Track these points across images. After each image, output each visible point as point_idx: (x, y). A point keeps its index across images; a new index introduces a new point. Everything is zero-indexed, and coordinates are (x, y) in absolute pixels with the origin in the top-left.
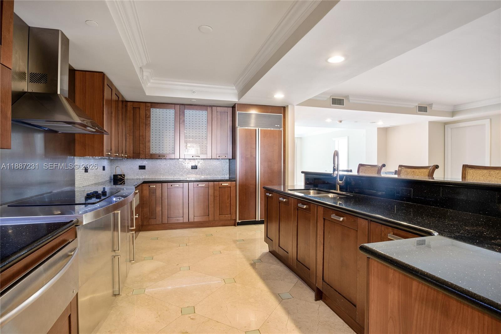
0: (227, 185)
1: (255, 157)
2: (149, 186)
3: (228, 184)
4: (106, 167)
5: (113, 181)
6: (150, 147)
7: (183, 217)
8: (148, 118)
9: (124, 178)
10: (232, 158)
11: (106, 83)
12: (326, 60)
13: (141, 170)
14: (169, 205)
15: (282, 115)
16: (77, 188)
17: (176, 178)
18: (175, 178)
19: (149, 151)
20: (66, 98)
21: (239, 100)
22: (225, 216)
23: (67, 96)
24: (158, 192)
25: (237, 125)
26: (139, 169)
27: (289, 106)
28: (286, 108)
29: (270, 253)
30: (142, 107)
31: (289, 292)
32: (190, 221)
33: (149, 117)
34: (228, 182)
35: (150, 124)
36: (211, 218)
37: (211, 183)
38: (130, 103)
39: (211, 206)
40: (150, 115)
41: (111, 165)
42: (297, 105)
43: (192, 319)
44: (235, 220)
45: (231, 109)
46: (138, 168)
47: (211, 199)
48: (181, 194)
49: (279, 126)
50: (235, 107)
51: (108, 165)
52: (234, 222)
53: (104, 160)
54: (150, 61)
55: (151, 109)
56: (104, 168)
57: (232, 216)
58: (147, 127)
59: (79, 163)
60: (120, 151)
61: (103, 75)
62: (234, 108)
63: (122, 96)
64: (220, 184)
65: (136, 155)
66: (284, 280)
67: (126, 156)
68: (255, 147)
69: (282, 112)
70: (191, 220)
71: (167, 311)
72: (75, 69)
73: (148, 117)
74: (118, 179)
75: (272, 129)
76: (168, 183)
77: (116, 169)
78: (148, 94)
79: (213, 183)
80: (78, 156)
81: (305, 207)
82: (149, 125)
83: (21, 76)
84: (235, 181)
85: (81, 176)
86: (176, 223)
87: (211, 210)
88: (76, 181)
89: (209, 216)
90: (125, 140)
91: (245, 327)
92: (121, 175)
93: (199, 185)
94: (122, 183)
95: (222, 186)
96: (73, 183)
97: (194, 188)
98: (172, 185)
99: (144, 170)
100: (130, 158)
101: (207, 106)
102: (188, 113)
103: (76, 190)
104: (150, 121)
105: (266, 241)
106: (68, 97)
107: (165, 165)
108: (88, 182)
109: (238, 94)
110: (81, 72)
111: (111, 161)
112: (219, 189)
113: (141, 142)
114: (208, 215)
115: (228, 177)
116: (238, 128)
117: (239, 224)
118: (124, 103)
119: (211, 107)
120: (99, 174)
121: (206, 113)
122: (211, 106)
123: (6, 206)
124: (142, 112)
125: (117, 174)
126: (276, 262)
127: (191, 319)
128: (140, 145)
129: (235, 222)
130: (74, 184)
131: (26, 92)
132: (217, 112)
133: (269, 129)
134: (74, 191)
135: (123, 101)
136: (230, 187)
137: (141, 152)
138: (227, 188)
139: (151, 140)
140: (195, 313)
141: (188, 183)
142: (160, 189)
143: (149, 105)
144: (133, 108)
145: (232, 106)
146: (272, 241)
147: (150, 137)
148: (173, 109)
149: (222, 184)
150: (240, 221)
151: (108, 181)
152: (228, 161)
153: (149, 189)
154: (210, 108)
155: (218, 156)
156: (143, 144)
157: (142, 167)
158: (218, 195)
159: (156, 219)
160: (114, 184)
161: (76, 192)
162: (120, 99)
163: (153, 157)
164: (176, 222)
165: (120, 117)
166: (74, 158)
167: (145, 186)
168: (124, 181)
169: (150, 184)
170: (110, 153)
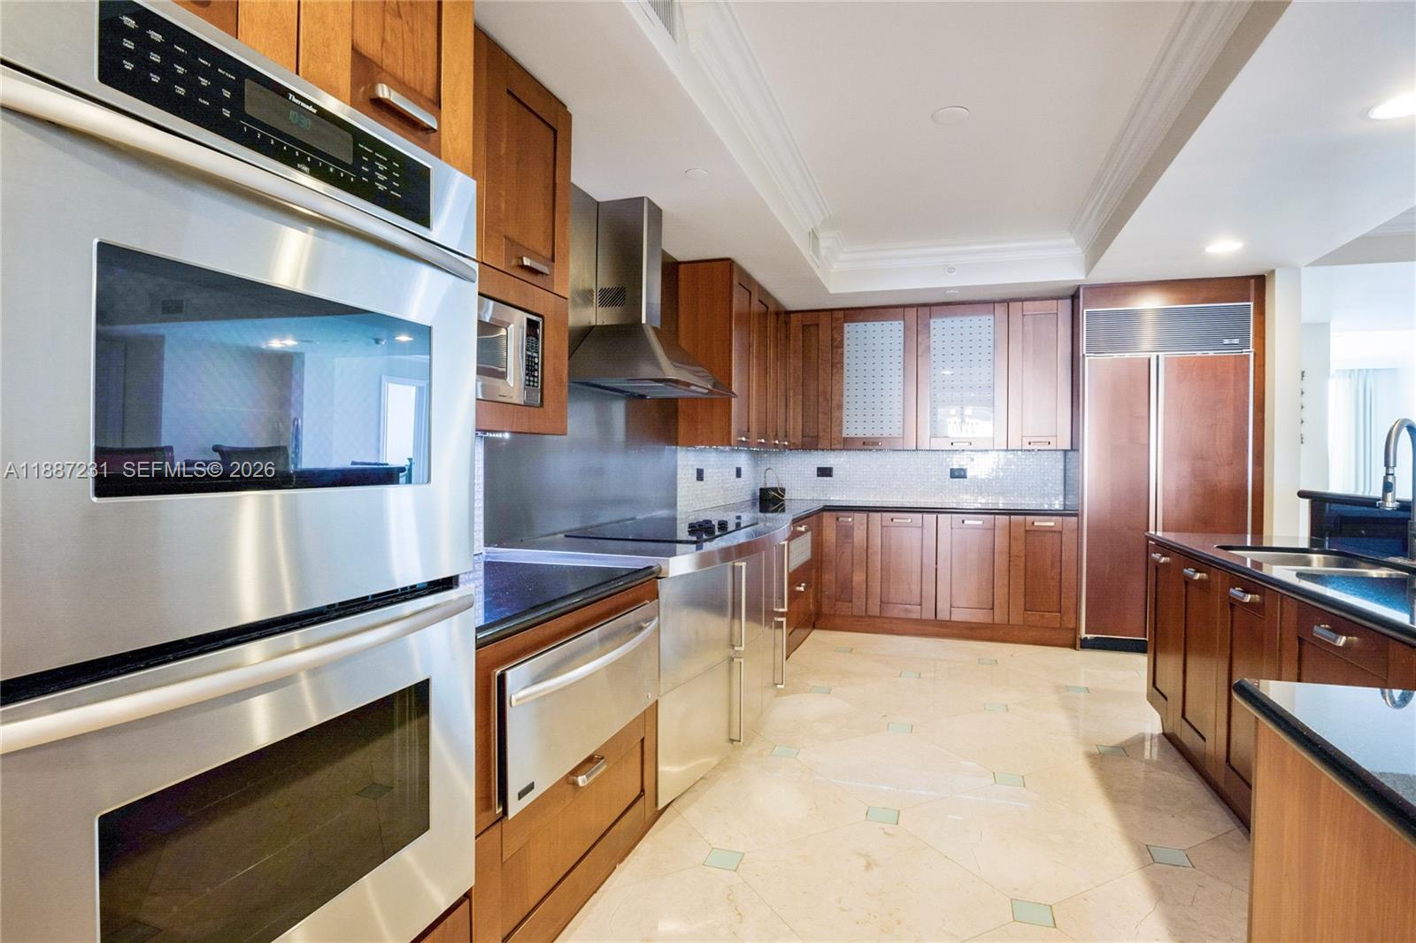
0: (1052, 527)
1: (1147, 443)
2: (838, 519)
3: (1052, 524)
4: (742, 470)
5: (758, 503)
6: (841, 422)
7: (921, 605)
8: (837, 348)
9: (783, 496)
10: (1069, 448)
11: (735, 282)
12: (1364, 114)
13: (821, 478)
14: (885, 569)
15: (1252, 304)
16: (681, 513)
17: (908, 500)
18: (905, 500)
19: (841, 431)
20: (655, 329)
21: (1088, 273)
22: (1042, 617)
23: (658, 324)
24: (859, 535)
25: (1083, 349)
26: (818, 476)
27: (1277, 274)
28: (1267, 279)
29: (1165, 739)
30: (824, 320)
31: (1184, 850)
32: (939, 618)
33: (841, 345)
34: (1055, 518)
35: (842, 362)
36: (999, 617)
37: (1003, 519)
38: (796, 315)
39: (1001, 582)
40: (842, 341)
41: (756, 465)
42: (1312, 264)
43: (889, 835)
44: (1076, 630)
45: (1068, 302)
46: (816, 472)
47: (1001, 562)
48: (917, 544)
49: (1236, 341)
50: (1078, 297)
51: (748, 464)
52: (1071, 635)
53: (738, 455)
54: (831, 213)
55: (846, 325)
56: (739, 473)
57: (1065, 618)
58: (835, 371)
59: (686, 460)
60: (771, 434)
61: (731, 265)
62: (1076, 301)
63: (776, 302)
64: (1029, 523)
65: (810, 443)
66: (1183, 818)
67: (786, 443)
68: (1147, 415)
69: (1249, 295)
70: (943, 615)
71: (835, 802)
72: (679, 260)
73: (837, 345)
74: (769, 500)
75: (1211, 353)
76: (884, 514)
77: (767, 475)
78: (833, 289)
79: (1007, 517)
80: (683, 445)
81: (1248, 598)
82: (838, 366)
83: (586, 296)
84: (1076, 515)
85: (689, 487)
86: (903, 619)
87: (1001, 593)
88: (678, 499)
89: (993, 609)
90: (783, 404)
91: (1016, 889)
92: (775, 490)
93: (966, 522)
94: (779, 507)
95: (1032, 528)
96: (673, 504)
97: (952, 528)
98: (892, 520)
99: (828, 478)
100: (797, 449)
101: (994, 302)
102: (940, 326)
103: (679, 517)
104: (842, 354)
105: (1150, 699)
106: (659, 327)
107: (881, 466)
108: (703, 502)
109: (1086, 256)
110: (689, 265)
111: (755, 456)
112: (1026, 536)
113: (820, 410)
114: (991, 607)
115: (1062, 503)
116: (1087, 359)
117: (1086, 645)
118: (782, 317)
119: (1006, 304)
120: (727, 486)
121: (991, 323)
122: (1007, 302)
123: (562, 535)
124: (824, 336)
125: (768, 486)
126: (1176, 767)
127: (885, 833)
128: (820, 415)
129: (1075, 637)
130: (675, 505)
131: (594, 326)
132: (1023, 315)
133: (1199, 354)
134: (676, 519)
135: (777, 314)
136: (1061, 532)
137: (821, 434)
138: (1051, 535)
139: (845, 403)
140: (897, 823)
141: (935, 516)
142: (862, 527)
143: (841, 314)
144: (804, 326)
145: (1071, 292)
146: (1166, 699)
147: (842, 396)
148: (899, 320)
149: (1033, 523)
150: (1089, 636)
151: (749, 503)
152: (1060, 455)
153: (837, 526)
154: (1003, 308)
155: (1026, 441)
156: (825, 414)
157: (825, 472)
158: (1023, 554)
159: (851, 601)
160: (761, 511)
161: (678, 522)
162: (772, 308)
163: (848, 445)
164: (903, 615)
165: (771, 352)
166: (676, 449)
167: (828, 518)
168: (783, 505)
169: (840, 514)
170: (746, 437)
